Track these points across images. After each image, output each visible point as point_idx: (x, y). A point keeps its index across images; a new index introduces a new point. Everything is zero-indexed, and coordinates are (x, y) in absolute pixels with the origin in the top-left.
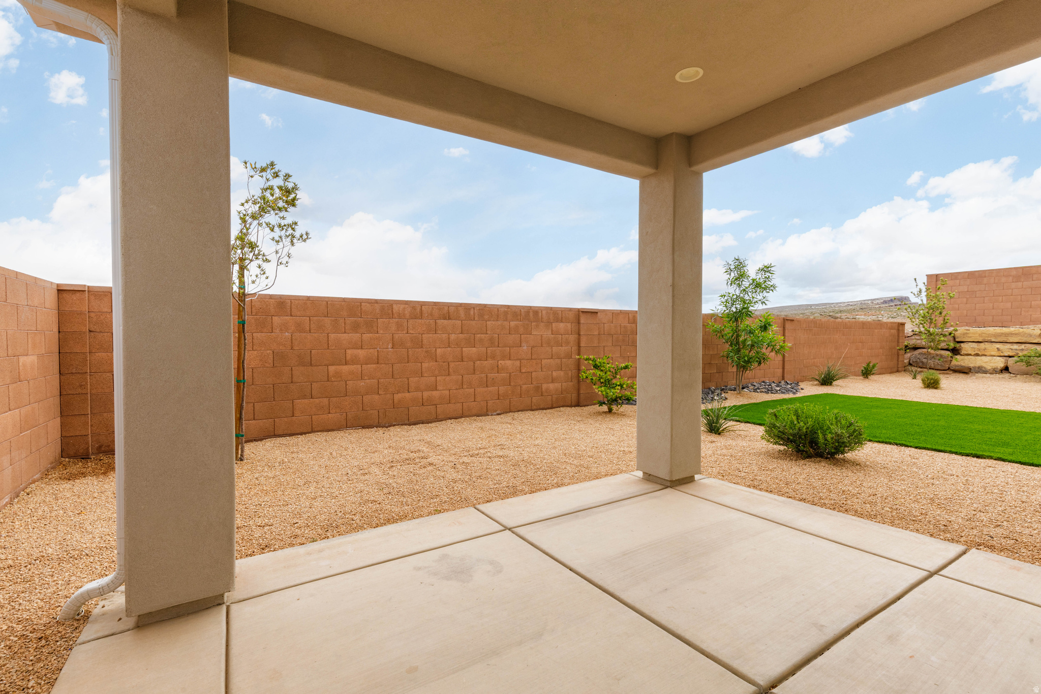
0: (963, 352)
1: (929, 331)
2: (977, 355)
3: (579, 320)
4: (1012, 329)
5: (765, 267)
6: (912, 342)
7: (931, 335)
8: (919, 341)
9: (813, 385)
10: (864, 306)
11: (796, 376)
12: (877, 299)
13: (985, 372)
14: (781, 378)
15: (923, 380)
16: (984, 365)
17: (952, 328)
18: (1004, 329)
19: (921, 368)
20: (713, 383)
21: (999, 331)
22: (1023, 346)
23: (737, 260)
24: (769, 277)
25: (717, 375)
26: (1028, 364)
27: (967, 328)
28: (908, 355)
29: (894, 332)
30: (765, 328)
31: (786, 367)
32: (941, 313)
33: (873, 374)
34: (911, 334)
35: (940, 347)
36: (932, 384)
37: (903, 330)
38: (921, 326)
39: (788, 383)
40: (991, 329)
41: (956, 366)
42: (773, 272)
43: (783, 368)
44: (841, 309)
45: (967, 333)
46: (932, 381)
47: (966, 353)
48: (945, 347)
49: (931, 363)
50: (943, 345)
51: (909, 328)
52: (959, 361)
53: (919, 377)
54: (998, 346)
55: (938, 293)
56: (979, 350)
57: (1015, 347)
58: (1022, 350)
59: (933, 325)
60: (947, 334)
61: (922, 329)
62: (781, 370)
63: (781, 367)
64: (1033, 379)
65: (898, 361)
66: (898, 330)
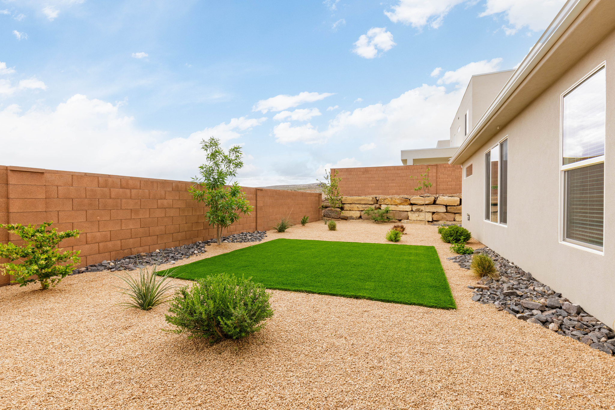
0: (345, 209)
1: (331, 198)
2: (350, 210)
3: (7, 181)
4: (362, 197)
5: (235, 148)
6: (324, 204)
7: (332, 200)
8: (327, 204)
9: (274, 232)
10: (310, 187)
11: (265, 227)
12: (315, 184)
13: (353, 219)
14: (255, 229)
15: (329, 226)
16: (353, 215)
17: (341, 197)
18: (360, 197)
19: (329, 217)
20: (201, 238)
21: (358, 198)
22: (366, 206)
23: (212, 139)
24: (238, 156)
25: (204, 231)
26: (368, 214)
27: (346, 197)
28: (323, 211)
29: (317, 198)
30: (234, 194)
31: (258, 221)
32: (336, 189)
33: (307, 223)
34: (324, 199)
35: (336, 207)
36: (333, 228)
37: (321, 198)
38: (328, 195)
39: (259, 232)
40: (355, 197)
41: (343, 216)
42: (241, 153)
43: (256, 222)
44: (301, 188)
45: (346, 199)
46: (333, 226)
47: (346, 209)
48: (338, 207)
49: (333, 215)
50: (337, 205)
51: (324, 196)
52: (344, 214)
53: (328, 223)
54: (358, 205)
55: (335, 178)
56: (351, 207)
57: (364, 206)
58: (366, 207)
59: (333, 195)
60: (339, 199)
61: (329, 197)
62: (255, 224)
63: (255, 222)
64: (370, 222)
65: (319, 214)
66: (319, 197)
